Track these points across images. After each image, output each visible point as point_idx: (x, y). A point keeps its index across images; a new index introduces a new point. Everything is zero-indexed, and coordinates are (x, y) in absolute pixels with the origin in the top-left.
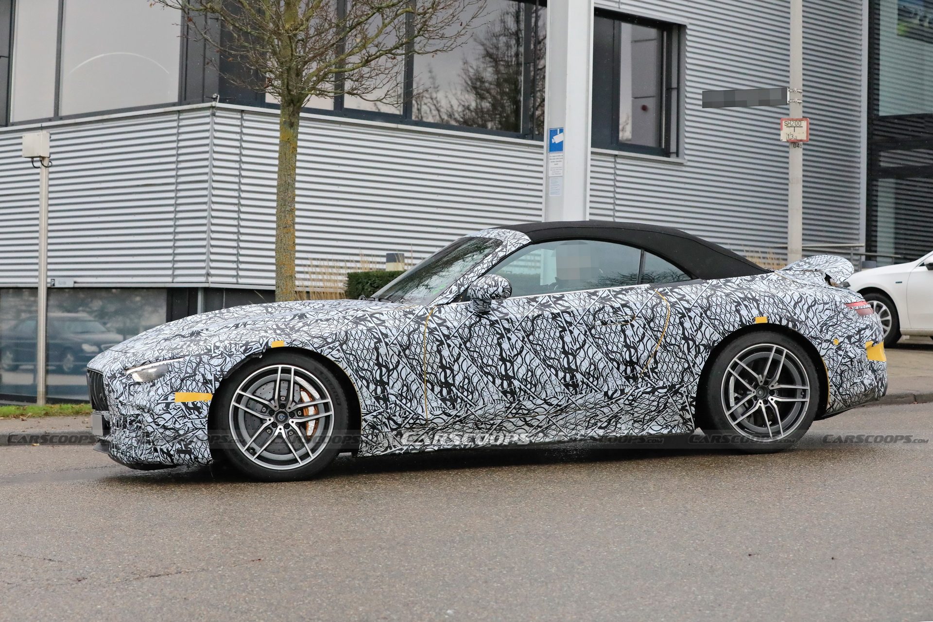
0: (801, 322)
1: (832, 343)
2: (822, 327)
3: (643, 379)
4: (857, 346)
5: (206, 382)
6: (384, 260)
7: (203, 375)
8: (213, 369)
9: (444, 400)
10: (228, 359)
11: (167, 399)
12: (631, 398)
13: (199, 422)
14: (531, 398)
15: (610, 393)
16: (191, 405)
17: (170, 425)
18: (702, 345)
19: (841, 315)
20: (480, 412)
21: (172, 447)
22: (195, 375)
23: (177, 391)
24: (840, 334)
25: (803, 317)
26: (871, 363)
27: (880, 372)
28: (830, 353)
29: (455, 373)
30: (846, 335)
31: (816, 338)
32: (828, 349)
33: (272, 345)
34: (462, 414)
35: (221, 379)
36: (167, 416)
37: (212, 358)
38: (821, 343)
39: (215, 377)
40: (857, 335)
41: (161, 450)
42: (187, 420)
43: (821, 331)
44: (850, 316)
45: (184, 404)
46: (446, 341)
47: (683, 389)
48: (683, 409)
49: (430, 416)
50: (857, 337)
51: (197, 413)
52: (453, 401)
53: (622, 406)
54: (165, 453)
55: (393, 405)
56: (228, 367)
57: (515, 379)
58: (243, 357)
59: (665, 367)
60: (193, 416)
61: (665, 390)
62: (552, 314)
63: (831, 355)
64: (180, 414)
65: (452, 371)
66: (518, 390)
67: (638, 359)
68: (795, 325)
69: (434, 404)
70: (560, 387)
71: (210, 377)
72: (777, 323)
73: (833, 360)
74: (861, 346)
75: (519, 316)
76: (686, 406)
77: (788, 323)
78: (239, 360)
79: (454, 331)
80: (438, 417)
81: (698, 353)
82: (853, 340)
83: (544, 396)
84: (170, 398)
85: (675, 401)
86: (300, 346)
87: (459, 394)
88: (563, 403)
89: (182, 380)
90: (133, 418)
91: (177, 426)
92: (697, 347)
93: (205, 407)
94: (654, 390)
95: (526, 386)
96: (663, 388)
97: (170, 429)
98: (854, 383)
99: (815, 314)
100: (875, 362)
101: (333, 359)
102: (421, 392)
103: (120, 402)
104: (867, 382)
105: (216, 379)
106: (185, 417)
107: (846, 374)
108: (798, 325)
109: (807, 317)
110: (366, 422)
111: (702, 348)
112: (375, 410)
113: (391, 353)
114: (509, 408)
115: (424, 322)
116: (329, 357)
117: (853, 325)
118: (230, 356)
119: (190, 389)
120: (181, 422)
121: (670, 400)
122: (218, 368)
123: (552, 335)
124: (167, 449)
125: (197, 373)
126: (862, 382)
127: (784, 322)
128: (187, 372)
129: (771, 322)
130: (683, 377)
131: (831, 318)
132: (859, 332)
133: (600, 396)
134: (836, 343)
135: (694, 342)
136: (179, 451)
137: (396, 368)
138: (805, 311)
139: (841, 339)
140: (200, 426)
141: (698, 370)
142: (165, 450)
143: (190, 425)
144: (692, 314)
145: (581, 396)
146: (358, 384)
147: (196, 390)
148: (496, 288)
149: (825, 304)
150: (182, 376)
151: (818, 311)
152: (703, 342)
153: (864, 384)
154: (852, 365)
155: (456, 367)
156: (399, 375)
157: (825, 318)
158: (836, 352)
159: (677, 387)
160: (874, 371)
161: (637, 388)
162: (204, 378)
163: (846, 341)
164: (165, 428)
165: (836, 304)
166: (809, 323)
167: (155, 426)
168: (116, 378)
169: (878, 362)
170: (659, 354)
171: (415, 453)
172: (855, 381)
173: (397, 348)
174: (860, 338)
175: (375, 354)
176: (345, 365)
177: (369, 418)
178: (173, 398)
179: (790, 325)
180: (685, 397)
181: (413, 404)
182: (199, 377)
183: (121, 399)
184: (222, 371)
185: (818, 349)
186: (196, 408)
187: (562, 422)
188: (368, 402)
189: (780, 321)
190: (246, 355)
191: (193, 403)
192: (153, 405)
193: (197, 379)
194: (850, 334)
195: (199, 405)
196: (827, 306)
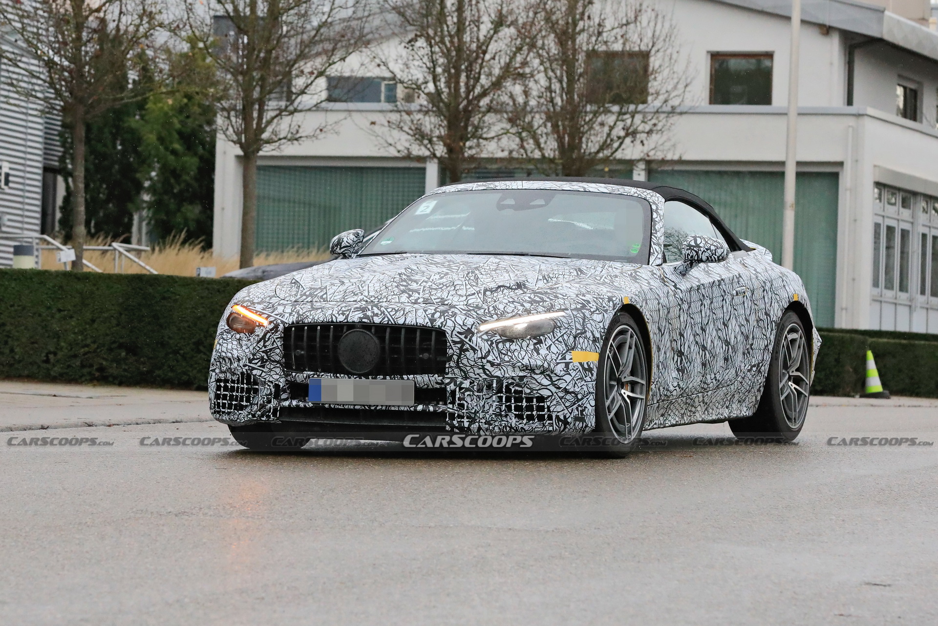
5: (595, 340)
7: (591, 332)
9: (678, 370)
10: (605, 315)
11: (564, 358)
13: (590, 384)
16: (586, 366)
17: (570, 388)
18: (773, 321)
21: (571, 413)
22: (585, 332)
23: (573, 349)
29: (685, 341)
35: (604, 337)
36: (568, 378)
37: (593, 313)
39: (600, 335)
41: (557, 417)
42: (583, 382)
45: (580, 363)
47: (762, 369)
48: (759, 389)
51: (590, 375)
52: (683, 372)
54: (561, 420)
56: (607, 325)
59: (757, 343)
60: (588, 378)
61: (756, 368)
64: (578, 375)
69: (674, 375)
71: (597, 335)
76: (761, 387)
80: (675, 388)
81: (772, 330)
84: (568, 357)
85: (758, 381)
86: (634, 304)
88: (720, 379)
89: (575, 338)
90: (510, 381)
91: (577, 389)
92: (771, 323)
93: (595, 369)
96: (755, 365)
97: (571, 393)
103: (488, 361)
105: (601, 337)
106: (581, 379)
111: (774, 325)
118: (606, 312)
119: (584, 348)
120: (579, 385)
122: (601, 325)
123: (719, 304)
124: (565, 417)
125: (586, 329)
128: (577, 328)
130: (764, 355)
135: (770, 318)
136: (576, 419)
140: (592, 390)
141: (772, 347)
142: (562, 417)
143: (585, 388)
147: (588, 349)
150: (574, 331)
152: (774, 319)
155: (685, 335)
159: (760, 366)
162: (594, 337)
164: (566, 391)
167: (553, 389)
168: (473, 334)
170: (755, 329)
178: (571, 357)
180: (762, 377)
182: (589, 334)
183: (490, 358)
184: (604, 328)
186: (590, 369)
190: (615, 311)
191: (587, 363)
192: (552, 366)
193: (588, 336)
195: (591, 366)
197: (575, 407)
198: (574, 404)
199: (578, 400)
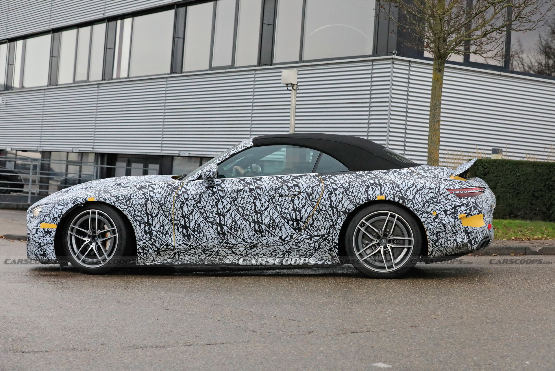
0: (408, 200)
1: (431, 214)
2: (424, 204)
3: (305, 230)
4: (451, 217)
5: (54, 218)
6: (491, 152)
7: (53, 214)
8: (58, 211)
9: (184, 236)
10: (66, 206)
11: (37, 226)
12: (296, 241)
13: (50, 239)
14: (235, 238)
15: (283, 237)
16: (46, 230)
17: (37, 240)
18: (342, 211)
19: (442, 197)
20: (205, 244)
21: (38, 252)
22: (50, 214)
23: (42, 222)
24: (438, 208)
25: (411, 197)
26: (465, 228)
27: (473, 234)
28: (429, 220)
29: (190, 220)
30: (443, 209)
31: (418, 211)
32: (427, 218)
33: (89, 200)
34: (194, 244)
35: (61, 217)
36: (36, 236)
37: (59, 205)
38: (422, 214)
39: (58, 216)
40: (452, 209)
42: (44, 238)
43: (424, 206)
44: (449, 197)
45: (44, 229)
46: (186, 202)
47: (329, 238)
48: (330, 249)
49: (176, 245)
50: (453, 211)
51: (49, 235)
52: (189, 237)
53: (291, 245)
55: (155, 237)
56: (65, 211)
57: (225, 226)
58: (73, 205)
59: (319, 223)
60: (47, 236)
61: (319, 238)
62: (250, 189)
63: (430, 222)
64: (42, 235)
65: (189, 219)
66: (226, 233)
67: (301, 218)
68: (404, 202)
69: (179, 238)
70: (252, 232)
71: (56, 216)
72: (392, 200)
73: (431, 225)
74: (455, 217)
75: (229, 189)
76: (332, 248)
77: (399, 200)
78: (70, 207)
79: (191, 196)
80: (180, 245)
81: (339, 216)
82: (448, 213)
83: (242, 237)
84: (39, 226)
85: (325, 245)
86: (103, 201)
87: (192, 233)
88: (254, 242)
89: (45, 217)
91: (40, 241)
92: (339, 212)
93: (53, 232)
94: (311, 237)
95: (231, 230)
96: (317, 236)
97: (37, 243)
98: (448, 240)
99: (421, 195)
100: (469, 227)
101: (121, 209)
102: (171, 231)
104: (459, 240)
105: (59, 217)
106: (43, 236)
107: (441, 234)
108: (406, 201)
109: (414, 197)
110: (139, 245)
111: (341, 213)
112: (144, 239)
113: (154, 207)
114: (221, 243)
115: (176, 191)
116: (119, 208)
117: (450, 204)
118: (67, 204)
119: (47, 221)
120: (42, 239)
121: (322, 244)
122: (60, 211)
123: (249, 201)
126: (455, 240)
127: (396, 200)
128: (47, 213)
129: (387, 199)
130: (329, 230)
131: (433, 198)
132: (455, 208)
133: (277, 239)
134: (434, 214)
135: (337, 209)
136: (41, 255)
137: (157, 216)
138: (414, 193)
139: (439, 212)
140: (50, 242)
141: (339, 226)
142: (36, 254)
143: (45, 241)
144: (337, 192)
145: (265, 238)
146: (134, 224)
147: (49, 222)
148: (209, 173)
149: (430, 189)
150: (45, 214)
151: (423, 193)
152: (343, 210)
153: (456, 241)
154: (445, 229)
155: (191, 217)
156: (159, 220)
157: (428, 198)
158: (434, 220)
159: (326, 236)
160: (467, 233)
161: (301, 235)
162: (54, 216)
163: (443, 213)
164: (35, 242)
165: (439, 189)
166: (415, 201)
167: (32, 241)
169: (472, 227)
170: (315, 216)
171: (168, 265)
172: (449, 238)
173: (157, 205)
174: (455, 211)
175: (145, 207)
176: (127, 213)
177: (141, 243)
179: (401, 202)
180: (331, 243)
181: (167, 237)
182: (51, 215)
184: (62, 213)
185: (420, 217)
186: (49, 232)
187: (255, 253)
188: (140, 234)
189: (394, 199)
190: (74, 204)
191: (47, 229)
192: (32, 229)
194: (447, 209)
195: (50, 230)
196: (431, 191)
197: (40, 249)
198: (39, 248)
199: (41, 246)
